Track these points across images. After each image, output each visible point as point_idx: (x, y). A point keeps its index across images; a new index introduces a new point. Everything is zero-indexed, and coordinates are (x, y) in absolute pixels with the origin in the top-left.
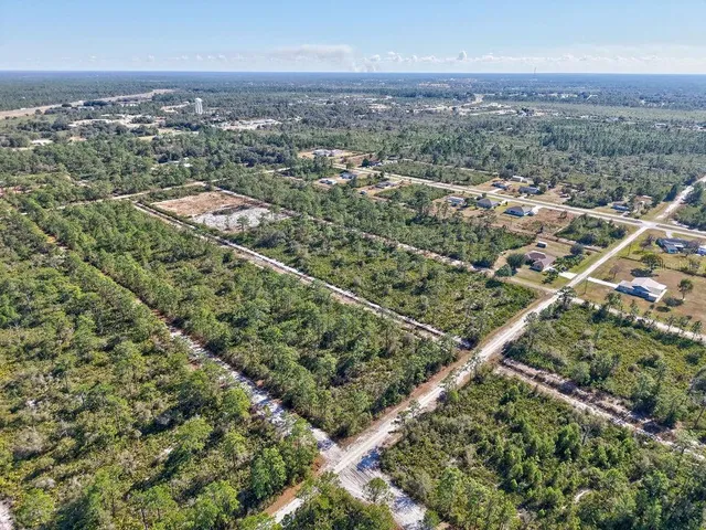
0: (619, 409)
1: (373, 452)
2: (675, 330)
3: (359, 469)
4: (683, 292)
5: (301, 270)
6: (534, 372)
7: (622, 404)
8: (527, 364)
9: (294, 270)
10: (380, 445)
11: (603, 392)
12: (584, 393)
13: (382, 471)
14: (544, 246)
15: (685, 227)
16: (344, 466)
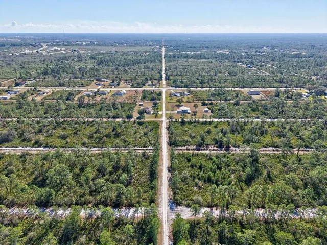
0: (215, 148)
1: (169, 202)
2: (205, 120)
3: (172, 210)
4: (195, 108)
5: (45, 147)
6: (185, 148)
7: (214, 147)
8: (180, 146)
9: (40, 148)
10: (169, 198)
11: (208, 145)
12: (203, 148)
13: (180, 205)
14: (142, 105)
15: (174, 88)
16: (166, 213)
